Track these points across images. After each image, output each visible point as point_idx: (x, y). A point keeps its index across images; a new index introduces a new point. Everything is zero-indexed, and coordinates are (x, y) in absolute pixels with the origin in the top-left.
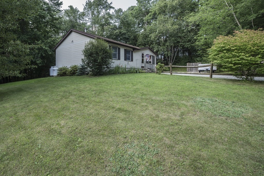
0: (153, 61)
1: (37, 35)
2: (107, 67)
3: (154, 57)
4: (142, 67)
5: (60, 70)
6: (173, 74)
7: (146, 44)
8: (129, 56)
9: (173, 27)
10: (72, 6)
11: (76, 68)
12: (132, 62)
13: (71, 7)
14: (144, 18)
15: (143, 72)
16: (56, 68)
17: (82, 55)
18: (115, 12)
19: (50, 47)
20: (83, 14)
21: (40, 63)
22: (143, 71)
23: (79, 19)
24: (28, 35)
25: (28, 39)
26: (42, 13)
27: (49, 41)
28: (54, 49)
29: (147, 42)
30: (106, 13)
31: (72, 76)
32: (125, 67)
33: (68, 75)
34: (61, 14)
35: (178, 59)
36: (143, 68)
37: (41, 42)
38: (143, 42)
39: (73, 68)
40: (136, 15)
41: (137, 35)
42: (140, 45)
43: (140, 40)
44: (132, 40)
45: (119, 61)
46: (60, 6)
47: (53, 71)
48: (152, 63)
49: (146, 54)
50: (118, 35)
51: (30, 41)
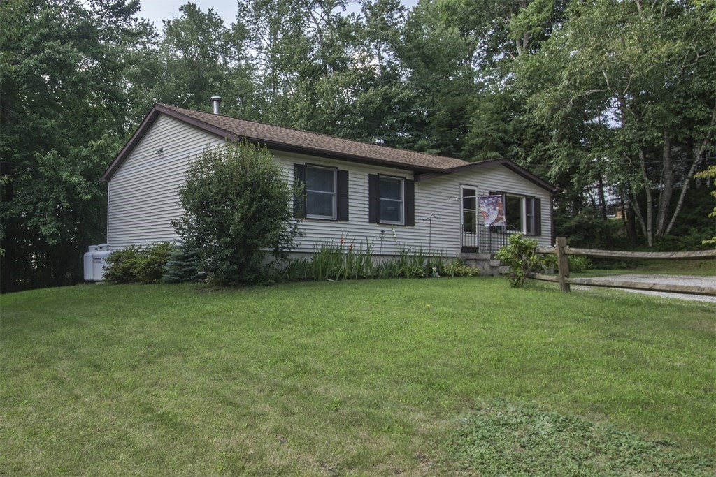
0: (533, 221)
1: (45, 131)
2: (273, 253)
3: (538, 202)
4: (465, 249)
5: (116, 258)
6: (572, 287)
7: (507, 144)
8: (397, 205)
9: (655, 50)
10: (194, 5)
11: (165, 256)
12: (409, 229)
13: (190, 9)
14: (512, 23)
15: (466, 274)
16: (103, 252)
17: (178, 207)
18: (363, 15)
19: (88, 174)
20: (240, 34)
21: (53, 236)
22: (463, 269)
23: (226, 53)
24: (14, 132)
25: (12, 149)
26: (60, 53)
27: (85, 151)
28: (103, 180)
29: (515, 131)
30: (328, 22)
31: (150, 283)
32: (368, 251)
33: (138, 281)
34: (154, 40)
35: (698, 209)
36: (472, 256)
37: (54, 155)
38: (495, 135)
39: (156, 254)
40: (472, 13)
41: (467, 102)
42: (480, 147)
43: (480, 125)
44: (441, 126)
45: (341, 224)
46: (132, 16)
47: (94, 262)
48: (525, 233)
49: (491, 193)
50: (379, 110)
51: (20, 151)
